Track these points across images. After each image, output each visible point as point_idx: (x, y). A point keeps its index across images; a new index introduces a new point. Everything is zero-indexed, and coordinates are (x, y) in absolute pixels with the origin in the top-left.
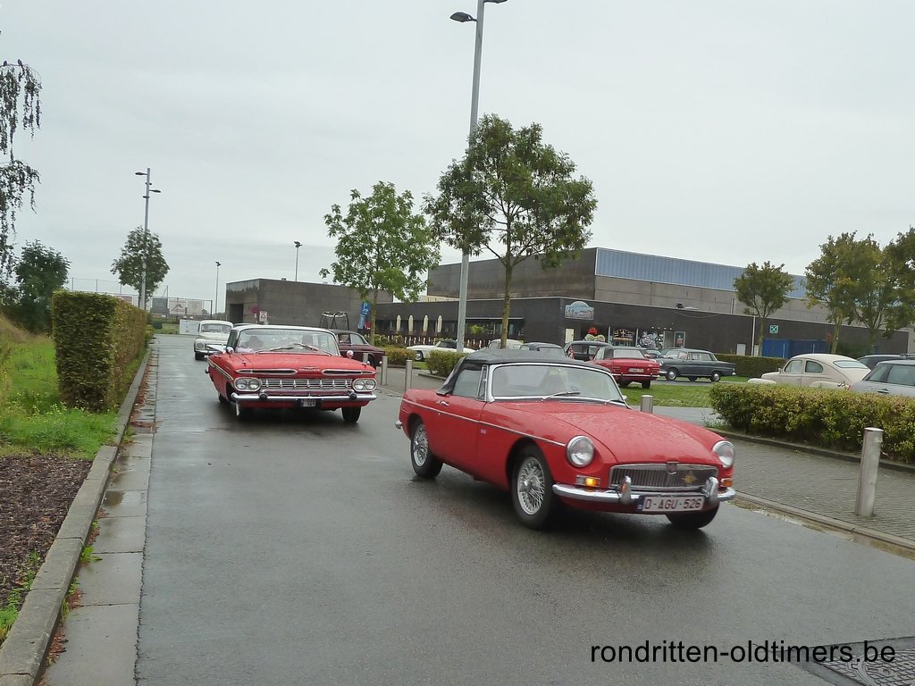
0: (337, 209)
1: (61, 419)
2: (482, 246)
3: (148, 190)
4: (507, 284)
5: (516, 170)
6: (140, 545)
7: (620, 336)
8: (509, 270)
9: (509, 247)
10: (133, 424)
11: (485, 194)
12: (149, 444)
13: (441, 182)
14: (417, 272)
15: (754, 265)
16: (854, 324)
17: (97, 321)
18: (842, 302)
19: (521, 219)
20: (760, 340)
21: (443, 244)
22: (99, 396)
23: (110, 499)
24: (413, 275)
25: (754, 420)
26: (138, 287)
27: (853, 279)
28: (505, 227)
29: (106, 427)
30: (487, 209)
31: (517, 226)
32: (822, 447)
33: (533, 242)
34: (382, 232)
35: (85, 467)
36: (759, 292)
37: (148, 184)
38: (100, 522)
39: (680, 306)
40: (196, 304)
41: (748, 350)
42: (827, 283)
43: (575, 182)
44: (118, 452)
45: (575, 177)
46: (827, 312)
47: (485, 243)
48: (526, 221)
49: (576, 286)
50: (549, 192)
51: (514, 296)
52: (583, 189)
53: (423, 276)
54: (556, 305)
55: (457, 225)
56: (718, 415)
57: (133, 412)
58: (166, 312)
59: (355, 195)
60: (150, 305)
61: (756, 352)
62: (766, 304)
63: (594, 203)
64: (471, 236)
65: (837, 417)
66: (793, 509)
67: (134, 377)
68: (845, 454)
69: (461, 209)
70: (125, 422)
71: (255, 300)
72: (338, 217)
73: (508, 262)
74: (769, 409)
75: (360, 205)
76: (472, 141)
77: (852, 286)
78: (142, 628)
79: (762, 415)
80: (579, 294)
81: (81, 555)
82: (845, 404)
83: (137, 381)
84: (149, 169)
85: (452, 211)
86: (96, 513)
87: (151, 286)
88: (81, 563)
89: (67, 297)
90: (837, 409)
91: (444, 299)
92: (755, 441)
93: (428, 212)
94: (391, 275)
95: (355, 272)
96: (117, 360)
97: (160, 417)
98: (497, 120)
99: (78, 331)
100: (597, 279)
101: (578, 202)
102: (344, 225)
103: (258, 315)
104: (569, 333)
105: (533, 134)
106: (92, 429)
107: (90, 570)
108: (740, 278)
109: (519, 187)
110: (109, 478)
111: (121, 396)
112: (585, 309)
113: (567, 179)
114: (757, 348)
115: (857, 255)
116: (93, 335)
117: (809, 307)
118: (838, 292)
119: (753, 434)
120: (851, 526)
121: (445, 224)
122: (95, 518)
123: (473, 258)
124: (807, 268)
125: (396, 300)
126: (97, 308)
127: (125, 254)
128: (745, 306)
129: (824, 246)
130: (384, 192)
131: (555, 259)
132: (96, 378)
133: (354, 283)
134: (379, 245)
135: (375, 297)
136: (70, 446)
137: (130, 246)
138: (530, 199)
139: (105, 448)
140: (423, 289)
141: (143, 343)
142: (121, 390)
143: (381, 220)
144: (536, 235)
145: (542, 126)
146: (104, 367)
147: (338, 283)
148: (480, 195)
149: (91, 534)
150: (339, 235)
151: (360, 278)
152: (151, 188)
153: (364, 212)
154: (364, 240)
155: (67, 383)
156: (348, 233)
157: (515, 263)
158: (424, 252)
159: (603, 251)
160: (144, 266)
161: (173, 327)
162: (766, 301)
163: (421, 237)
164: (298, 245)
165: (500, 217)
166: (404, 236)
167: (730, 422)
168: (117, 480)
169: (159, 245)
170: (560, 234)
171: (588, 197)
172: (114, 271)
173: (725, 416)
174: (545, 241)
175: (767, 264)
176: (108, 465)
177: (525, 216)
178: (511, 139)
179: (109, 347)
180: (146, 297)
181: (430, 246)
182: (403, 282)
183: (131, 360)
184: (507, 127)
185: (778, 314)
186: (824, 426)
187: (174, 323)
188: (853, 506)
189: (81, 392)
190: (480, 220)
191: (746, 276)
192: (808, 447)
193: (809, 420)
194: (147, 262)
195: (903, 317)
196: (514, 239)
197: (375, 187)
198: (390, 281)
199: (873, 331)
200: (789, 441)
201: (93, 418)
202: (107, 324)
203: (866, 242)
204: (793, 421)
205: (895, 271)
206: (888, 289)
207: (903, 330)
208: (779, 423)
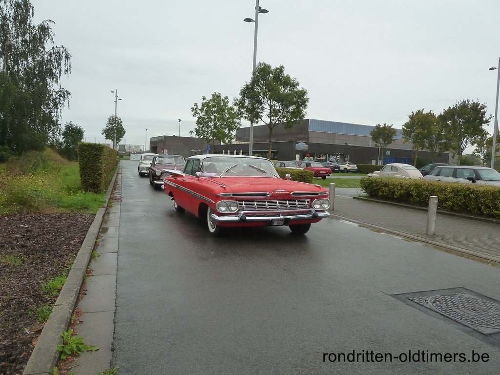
0: (196, 105)
1: (82, 197)
2: (259, 119)
3: (116, 99)
4: (270, 136)
5: (273, 86)
6: (116, 250)
7: (320, 157)
8: (271, 129)
9: (271, 119)
10: (112, 198)
11: (260, 97)
12: (119, 207)
13: (241, 92)
14: (231, 131)
15: (379, 125)
16: (424, 150)
17: (96, 155)
18: (418, 140)
19: (276, 107)
20: (382, 158)
21: (242, 119)
22: (98, 187)
23: (103, 230)
24: (229, 132)
25: (380, 193)
26: (113, 140)
27: (424, 130)
28: (269, 111)
29: (101, 200)
30: (261, 103)
31: (274, 110)
32: (411, 204)
33: (281, 117)
34: (216, 114)
35: (92, 217)
36: (382, 137)
37: (116, 96)
38: (99, 240)
39: (346, 144)
40: (137, 147)
41: (377, 163)
42: (412, 132)
43: (299, 90)
44: (106, 210)
45: (299, 88)
46: (412, 145)
47: (261, 118)
48: (278, 108)
49: (301, 136)
50: (288, 95)
51: (273, 141)
52: (302, 94)
53: (234, 133)
54: (292, 144)
55: (248, 110)
56: (364, 191)
57: (112, 193)
58: (125, 150)
59: (204, 98)
60: (118, 148)
61: (380, 163)
62: (385, 142)
63: (308, 99)
64: (254, 115)
65: (417, 191)
66: (398, 232)
67: (112, 178)
68: (421, 208)
69: (249, 104)
70: (109, 197)
71: (162, 145)
72: (197, 108)
73: (270, 126)
74: (387, 188)
75: (206, 103)
76: (254, 74)
77: (424, 134)
78: (118, 285)
79: (383, 191)
80: (301, 139)
81: (92, 255)
82: (421, 185)
83: (113, 180)
84: (116, 90)
85: (246, 104)
86: (98, 236)
87: (118, 140)
88: (92, 257)
89: (84, 145)
90: (417, 188)
91: (243, 143)
92: (380, 202)
93: (235, 105)
94: (220, 133)
95: (204, 132)
96: (105, 172)
97: (123, 195)
98: (265, 64)
99: (89, 159)
100: (310, 132)
101: (300, 99)
102: (200, 112)
103: (164, 150)
104: (298, 156)
105: (280, 70)
106: (95, 201)
107: (96, 260)
108: (372, 131)
109: (275, 93)
110: (103, 221)
111: (107, 186)
112: (304, 146)
113: (295, 89)
114: (381, 161)
115: (425, 119)
116: (95, 161)
117: (404, 143)
118: (417, 136)
119: (379, 199)
120: (425, 240)
121: (243, 110)
122: (97, 238)
124: (403, 126)
125: (222, 144)
126: (96, 149)
127: (107, 126)
128: (375, 143)
129: (410, 116)
130: (216, 97)
131: (291, 124)
132: (96, 179)
133: (204, 136)
134: (215, 120)
135: (213, 142)
136: (86, 208)
137: (110, 123)
138: (280, 98)
139: (100, 209)
140: (234, 138)
141: (115, 164)
142: (107, 184)
143: (215, 109)
144: (282, 114)
146: (100, 175)
147: (197, 137)
148: (257, 97)
149: (96, 245)
150: (197, 116)
151: (207, 134)
152: (118, 98)
153: (208, 106)
154: (208, 118)
155: (84, 182)
156: (201, 115)
157: (274, 126)
158: (234, 122)
160: (115, 131)
161: (128, 157)
162: (384, 140)
163: (232, 116)
164: (180, 121)
165: (267, 106)
166: (225, 115)
167: (369, 194)
168: (106, 223)
169: (121, 122)
170: (293, 113)
171: (305, 97)
172: (102, 134)
173: (367, 192)
174: (286, 117)
175: (385, 125)
176: (102, 216)
177: (277, 106)
178: (271, 72)
179: (102, 166)
180: (116, 144)
181: (236, 120)
182: (225, 136)
183: (111, 171)
184: (269, 67)
185: (389, 147)
186: (412, 196)
187: (128, 155)
188: (425, 231)
189: (90, 185)
190: (258, 108)
191: (375, 130)
192: (404, 205)
193: (405, 193)
194: (117, 129)
195: (446, 147)
196: (273, 116)
197: (213, 95)
198: (220, 135)
199: (433, 153)
200: (395, 202)
201: (95, 196)
202: (100, 156)
203: (429, 113)
204: (397, 193)
205: (442, 126)
206: (439, 134)
207: (446, 152)
208: (391, 194)
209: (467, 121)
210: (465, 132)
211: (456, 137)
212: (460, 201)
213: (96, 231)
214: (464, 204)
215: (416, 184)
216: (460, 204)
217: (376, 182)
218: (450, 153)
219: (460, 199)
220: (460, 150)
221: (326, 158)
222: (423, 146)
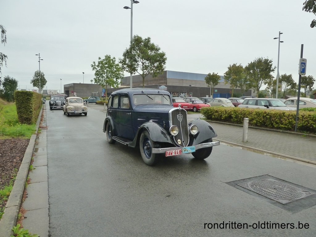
0: (94, 63)
1: (20, 127)
2: (136, 72)
3: (39, 59)
4: (143, 82)
5: (144, 50)
6: (46, 163)
7: (174, 94)
8: (144, 78)
9: (143, 72)
10: (40, 127)
11: (136, 57)
12: (45, 133)
13: (123, 55)
14: (118, 79)
15: (210, 73)
16: (237, 88)
18: (234, 82)
19: (146, 64)
20: (212, 94)
21: (124, 71)
22: (30, 120)
23: (35, 150)
24: (117, 80)
25: (213, 117)
26: (38, 87)
27: (237, 76)
28: (142, 66)
29: (33, 129)
30: (136, 61)
31: (145, 66)
32: (232, 123)
33: (150, 70)
34: (107, 69)
35: (28, 141)
36: (212, 81)
38: (34, 157)
39: (190, 85)
40: (55, 91)
42: (229, 77)
43: (160, 53)
44: (37, 136)
45: (160, 51)
46: (230, 85)
47: (137, 71)
49: (162, 81)
50: (154, 56)
52: (162, 55)
53: (119, 81)
54: (157, 87)
55: (129, 66)
56: (203, 116)
57: (40, 124)
58: (47, 93)
60: (42, 92)
63: (166, 58)
64: (132, 69)
65: (235, 115)
67: (39, 113)
68: (238, 125)
69: (129, 62)
70: (38, 127)
71: (72, 89)
72: (95, 65)
73: (143, 76)
74: (217, 113)
75: (101, 61)
76: (131, 43)
77: (237, 78)
79: (215, 115)
80: (163, 83)
81: (29, 168)
83: (40, 115)
84: (39, 54)
85: (127, 62)
86: (32, 155)
87: (42, 87)
88: (29, 170)
89: (18, 92)
90: (235, 113)
91: (125, 87)
93: (120, 63)
94: (111, 81)
95: (100, 80)
96: (34, 109)
97: (48, 125)
98: (138, 36)
99: (23, 102)
100: (167, 79)
101: (161, 59)
102: (97, 67)
103: (73, 93)
105: (148, 40)
106: (29, 130)
107: (32, 172)
108: (206, 77)
109: (145, 55)
110: (35, 145)
111: (36, 119)
112: (165, 88)
113: (158, 52)
114: (212, 96)
115: (237, 70)
116: (27, 103)
117: (225, 84)
118: (233, 80)
119: (213, 121)
120: (242, 145)
121: (125, 66)
123: (133, 75)
124: (224, 74)
125: (112, 87)
126: (28, 95)
127: (34, 78)
128: (208, 85)
129: (229, 67)
130: (108, 58)
131: (156, 74)
132: (29, 115)
133: (100, 83)
134: (106, 72)
135: (107, 87)
136: (23, 135)
137: (35, 76)
138: (149, 58)
139: (33, 135)
140: (120, 84)
141: (41, 103)
143: (107, 65)
144: (151, 68)
145: (151, 38)
146: (31, 112)
147: (96, 83)
148: (134, 58)
149: (32, 161)
150: (95, 70)
151: (102, 82)
153: (102, 63)
154: (102, 71)
155: (20, 117)
156: (98, 69)
157: (145, 76)
158: (119, 74)
159: (168, 71)
160: (40, 81)
162: (213, 83)
163: (118, 70)
164: (83, 73)
165: (140, 63)
166: (114, 70)
167: (207, 117)
168: (37, 145)
169: (44, 75)
170: (157, 67)
171: (164, 57)
172: (31, 83)
173: (205, 116)
174: (153, 70)
175: (213, 73)
176: (34, 140)
177: (147, 63)
178: (142, 41)
179: (32, 106)
180: (41, 90)
181: (121, 72)
182: (114, 82)
183: (38, 108)
184: (141, 38)
185: (216, 87)
186: (232, 118)
188: (242, 139)
189: (25, 119)
190: (135, 65)
191: (208, 77)
192: (228, 123)
193: (228, 116)
194: (40, 80)
195: (250, 86)
196: (145, 69)
197: (105, 56)
198: (110, 83)
199: (242, 90)
200: (222, 122)
201: (29, 126)
202: (31, 99)
203: (239, 66)
204: (223, 116)
205: (247, 73)
206: (246, 79)
207: (250, 89)
208: (220, 117)
209: (262, 70)
210: (261, 77)
211: (256, 80)
212: (261, 120)
213: (31, 151)
214: (263, 121)
215: (235, 111)
216: (261, 121)
217: (210, 110)
218: (252, 90)
219: (261, 119)
220: (258, 88)
221: (178, 94)
222: (237, 86)
